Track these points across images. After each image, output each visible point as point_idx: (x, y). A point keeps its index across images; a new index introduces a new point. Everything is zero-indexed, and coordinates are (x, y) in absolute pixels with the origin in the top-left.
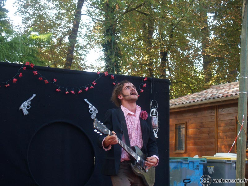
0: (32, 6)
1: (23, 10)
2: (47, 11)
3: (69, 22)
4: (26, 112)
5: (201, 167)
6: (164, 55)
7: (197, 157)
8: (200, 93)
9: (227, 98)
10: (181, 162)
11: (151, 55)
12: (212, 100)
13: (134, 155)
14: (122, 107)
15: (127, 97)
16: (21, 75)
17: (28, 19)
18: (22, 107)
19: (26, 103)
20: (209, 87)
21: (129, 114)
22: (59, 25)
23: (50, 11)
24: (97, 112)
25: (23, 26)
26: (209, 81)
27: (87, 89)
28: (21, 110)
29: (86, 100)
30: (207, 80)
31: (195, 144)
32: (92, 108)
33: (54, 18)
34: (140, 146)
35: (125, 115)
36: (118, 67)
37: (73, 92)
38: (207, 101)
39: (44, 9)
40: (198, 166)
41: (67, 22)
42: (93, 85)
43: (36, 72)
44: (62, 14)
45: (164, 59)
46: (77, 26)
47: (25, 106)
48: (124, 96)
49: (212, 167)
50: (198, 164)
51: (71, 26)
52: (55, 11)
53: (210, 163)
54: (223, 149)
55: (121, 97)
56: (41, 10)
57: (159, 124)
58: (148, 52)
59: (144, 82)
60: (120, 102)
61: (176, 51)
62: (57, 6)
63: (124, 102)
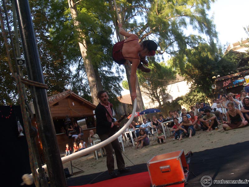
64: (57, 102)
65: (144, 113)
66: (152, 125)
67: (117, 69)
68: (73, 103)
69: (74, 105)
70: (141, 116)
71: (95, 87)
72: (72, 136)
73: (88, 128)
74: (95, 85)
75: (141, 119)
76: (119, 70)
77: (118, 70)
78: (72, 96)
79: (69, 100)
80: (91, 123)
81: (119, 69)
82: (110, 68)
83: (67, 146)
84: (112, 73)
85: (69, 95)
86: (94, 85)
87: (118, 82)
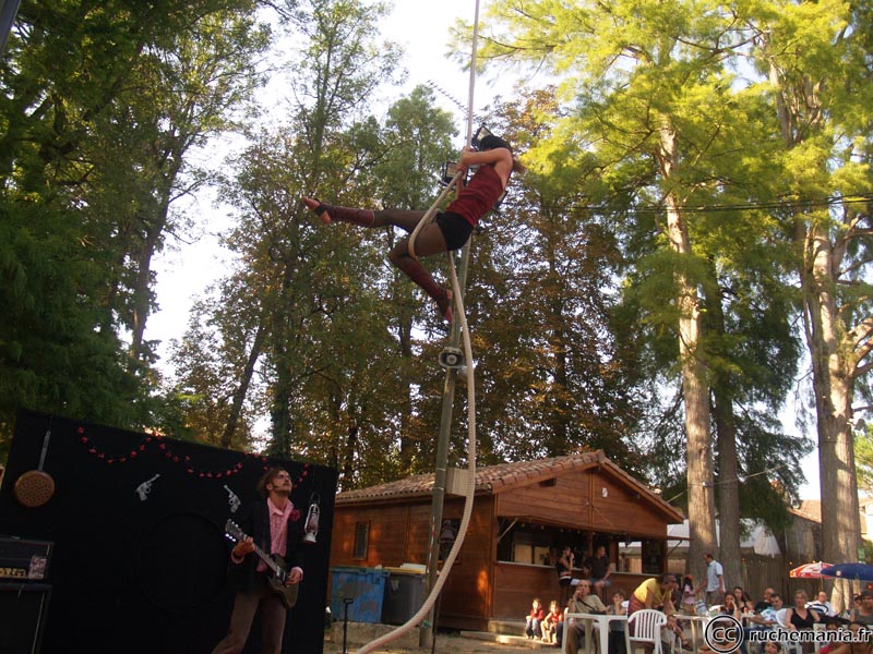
0: (191, 355)
1: (178, 358)
2: (210, 362)
3: (236, 379)
4: (143, 497)
5: (383, 581)
6: (353, 432)
7: (379, 567)
8: (391, 484)
9: (423, 494)
10: (357, 574)
11: (336, 432)
12: (404, 495)
13: (273, 565)
14: (269, 500)
15: (278, 489)
16: (142, 448)
17: (183, 370)
18: (139, 489)
19: (145, 485)
20: (404, 477)
21: (275, 514)
22: (224, 381)
23: (213, 364)
24: (239, 503)
25: (176, 378)
26: (405, 469)
27: (229, 472)
28: (138, 494)
29: (226, 487)
30: (404, 468)
31: (379, 550)
32: (233, 497)
33: (218, 373)
34: (283, 554)
35: (271, 515)
36: (288, 443)
37: (209, 475)
38: (398, 495)
39: (206, 359)
40: (378, 580)
41: (234, 379)
42: (237, 468)
43: (163, 446)
44: (229, 368)
45: (353, 437)
46: (245, 385)
47: (143, 489)
48: (275, 487)
49: (397, 582)
50: (378, 576)
51: (239, 384)
52: (220, 364)
53: (394, 575)
54: (413, 559)
55: (270, 487)
56: (202, 361)
57: (319, 524)
58: (332, 427)
59: (305, 469)
60: (268, 494)
61: (368, 428)
62: (223, 358)
63: (273, 495)
64: (551, 476)
65: (839, 573)
66: (789, 619)
67: (800, 416)
68: (604, 490)
69: (605, 495)
70: (845, 581)
71: (702, 457)
72: (571, 580)
73: (643, 571)
74: (704, 452)
75: (842, 588)
76: (808, 420)
77: (803, 420)
78: (602, 468)
79: (595, 480)
80: (654, 560)
81: (808, 416)
82: (776, 407)
83: (535, 605)
84: (778, 424)
85: (595, 465)
86: (700, 452)
87: (796, 455)
